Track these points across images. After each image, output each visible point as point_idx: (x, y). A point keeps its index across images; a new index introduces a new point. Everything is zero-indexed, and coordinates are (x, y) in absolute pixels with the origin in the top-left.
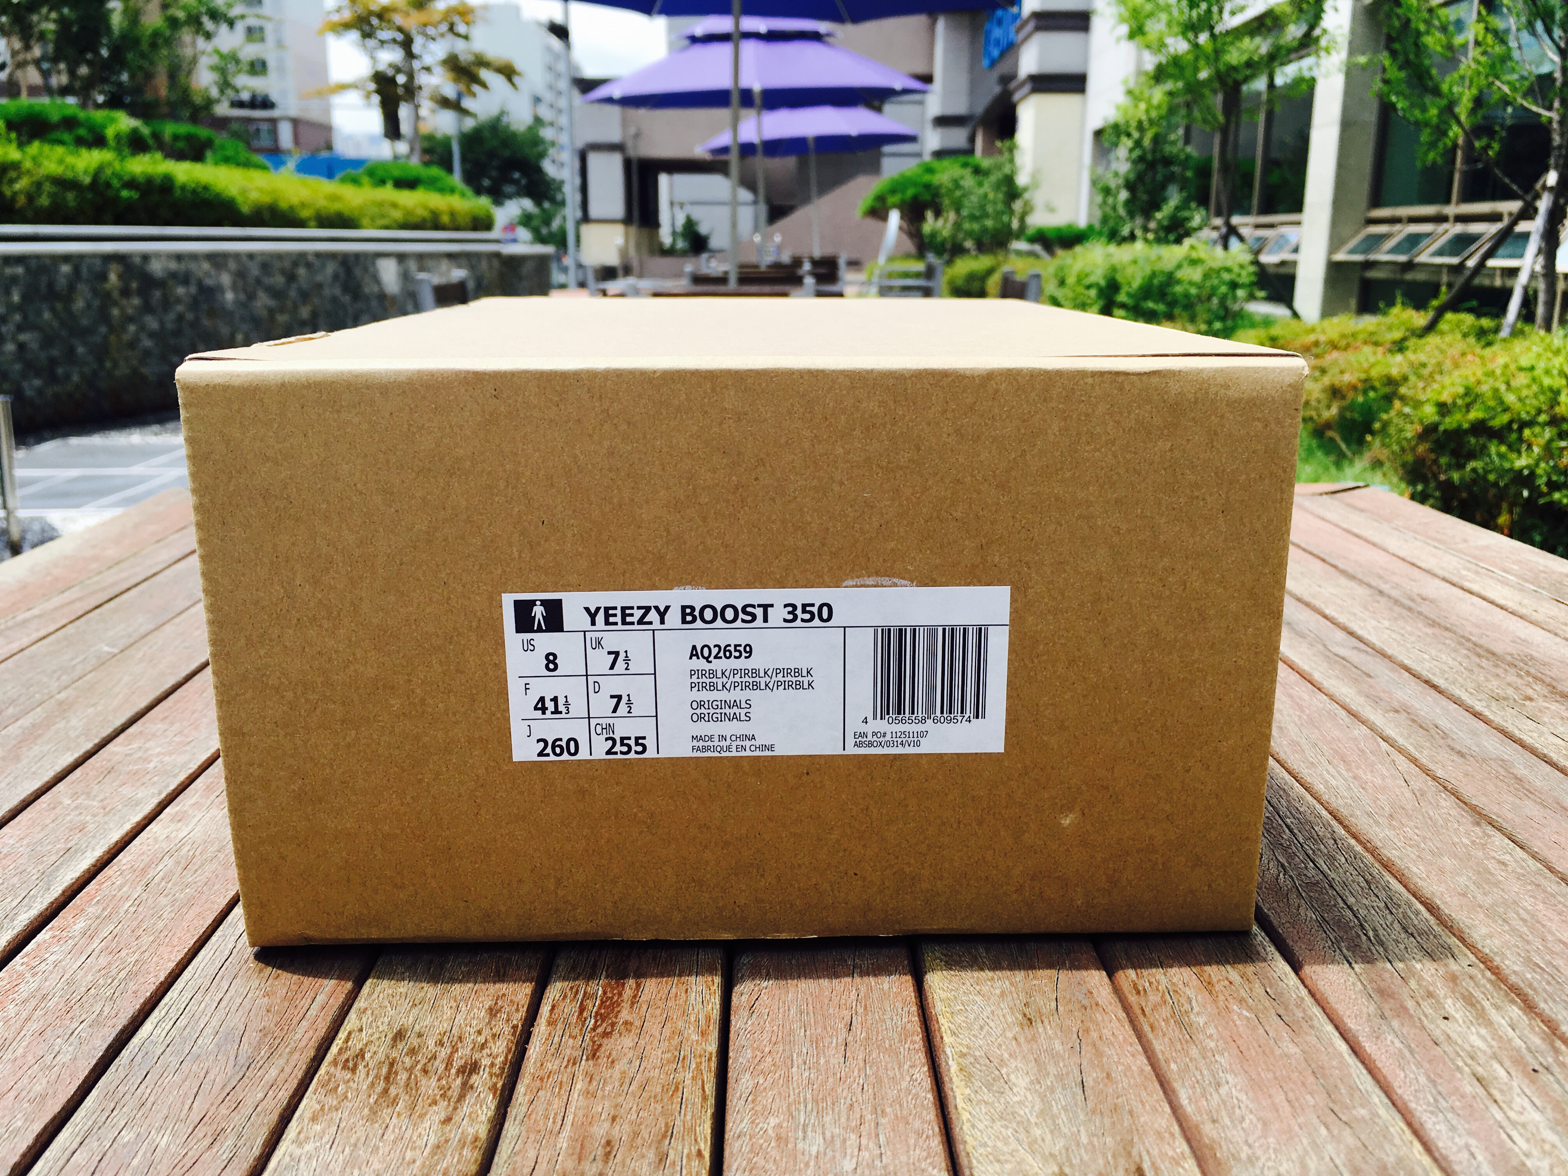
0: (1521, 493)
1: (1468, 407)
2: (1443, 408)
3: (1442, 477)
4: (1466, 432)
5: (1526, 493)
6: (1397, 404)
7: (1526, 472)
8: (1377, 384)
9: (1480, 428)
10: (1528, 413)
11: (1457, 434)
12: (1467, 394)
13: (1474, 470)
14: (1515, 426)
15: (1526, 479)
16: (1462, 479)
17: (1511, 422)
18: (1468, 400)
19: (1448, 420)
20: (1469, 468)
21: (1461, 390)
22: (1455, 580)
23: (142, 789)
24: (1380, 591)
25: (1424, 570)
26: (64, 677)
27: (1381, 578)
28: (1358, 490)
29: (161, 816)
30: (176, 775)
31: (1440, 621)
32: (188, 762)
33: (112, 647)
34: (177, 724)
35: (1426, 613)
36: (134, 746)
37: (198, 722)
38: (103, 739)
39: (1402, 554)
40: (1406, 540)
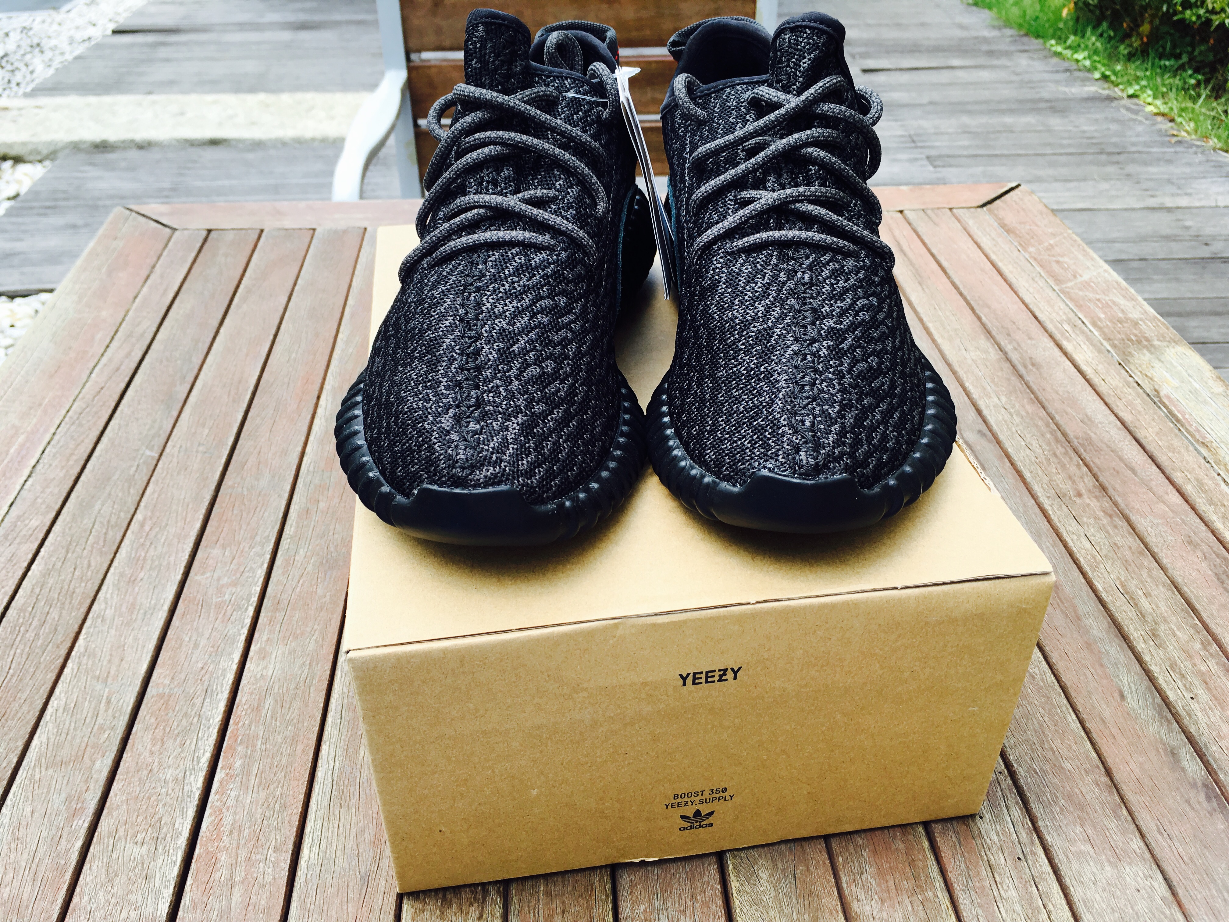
0: (1161, 8)
5: (1165, 9)
22: (1058, 336)
23: (230, 626)
24: (1005, 354)
25: (1039, 322)
26: (132, 491)
27: (1009, 335)
28: (1011, 193)
29: (251, 654)
30: (246, 609)
31: (1039, 394)
32: (250, 595)
33: (151, 449)
34: (228, 549)
35: (1032, 384)
36: (208, 575)
37: (241, 546)
38: (185, 567)
39: (1028, 300)
40: (1033, 279)
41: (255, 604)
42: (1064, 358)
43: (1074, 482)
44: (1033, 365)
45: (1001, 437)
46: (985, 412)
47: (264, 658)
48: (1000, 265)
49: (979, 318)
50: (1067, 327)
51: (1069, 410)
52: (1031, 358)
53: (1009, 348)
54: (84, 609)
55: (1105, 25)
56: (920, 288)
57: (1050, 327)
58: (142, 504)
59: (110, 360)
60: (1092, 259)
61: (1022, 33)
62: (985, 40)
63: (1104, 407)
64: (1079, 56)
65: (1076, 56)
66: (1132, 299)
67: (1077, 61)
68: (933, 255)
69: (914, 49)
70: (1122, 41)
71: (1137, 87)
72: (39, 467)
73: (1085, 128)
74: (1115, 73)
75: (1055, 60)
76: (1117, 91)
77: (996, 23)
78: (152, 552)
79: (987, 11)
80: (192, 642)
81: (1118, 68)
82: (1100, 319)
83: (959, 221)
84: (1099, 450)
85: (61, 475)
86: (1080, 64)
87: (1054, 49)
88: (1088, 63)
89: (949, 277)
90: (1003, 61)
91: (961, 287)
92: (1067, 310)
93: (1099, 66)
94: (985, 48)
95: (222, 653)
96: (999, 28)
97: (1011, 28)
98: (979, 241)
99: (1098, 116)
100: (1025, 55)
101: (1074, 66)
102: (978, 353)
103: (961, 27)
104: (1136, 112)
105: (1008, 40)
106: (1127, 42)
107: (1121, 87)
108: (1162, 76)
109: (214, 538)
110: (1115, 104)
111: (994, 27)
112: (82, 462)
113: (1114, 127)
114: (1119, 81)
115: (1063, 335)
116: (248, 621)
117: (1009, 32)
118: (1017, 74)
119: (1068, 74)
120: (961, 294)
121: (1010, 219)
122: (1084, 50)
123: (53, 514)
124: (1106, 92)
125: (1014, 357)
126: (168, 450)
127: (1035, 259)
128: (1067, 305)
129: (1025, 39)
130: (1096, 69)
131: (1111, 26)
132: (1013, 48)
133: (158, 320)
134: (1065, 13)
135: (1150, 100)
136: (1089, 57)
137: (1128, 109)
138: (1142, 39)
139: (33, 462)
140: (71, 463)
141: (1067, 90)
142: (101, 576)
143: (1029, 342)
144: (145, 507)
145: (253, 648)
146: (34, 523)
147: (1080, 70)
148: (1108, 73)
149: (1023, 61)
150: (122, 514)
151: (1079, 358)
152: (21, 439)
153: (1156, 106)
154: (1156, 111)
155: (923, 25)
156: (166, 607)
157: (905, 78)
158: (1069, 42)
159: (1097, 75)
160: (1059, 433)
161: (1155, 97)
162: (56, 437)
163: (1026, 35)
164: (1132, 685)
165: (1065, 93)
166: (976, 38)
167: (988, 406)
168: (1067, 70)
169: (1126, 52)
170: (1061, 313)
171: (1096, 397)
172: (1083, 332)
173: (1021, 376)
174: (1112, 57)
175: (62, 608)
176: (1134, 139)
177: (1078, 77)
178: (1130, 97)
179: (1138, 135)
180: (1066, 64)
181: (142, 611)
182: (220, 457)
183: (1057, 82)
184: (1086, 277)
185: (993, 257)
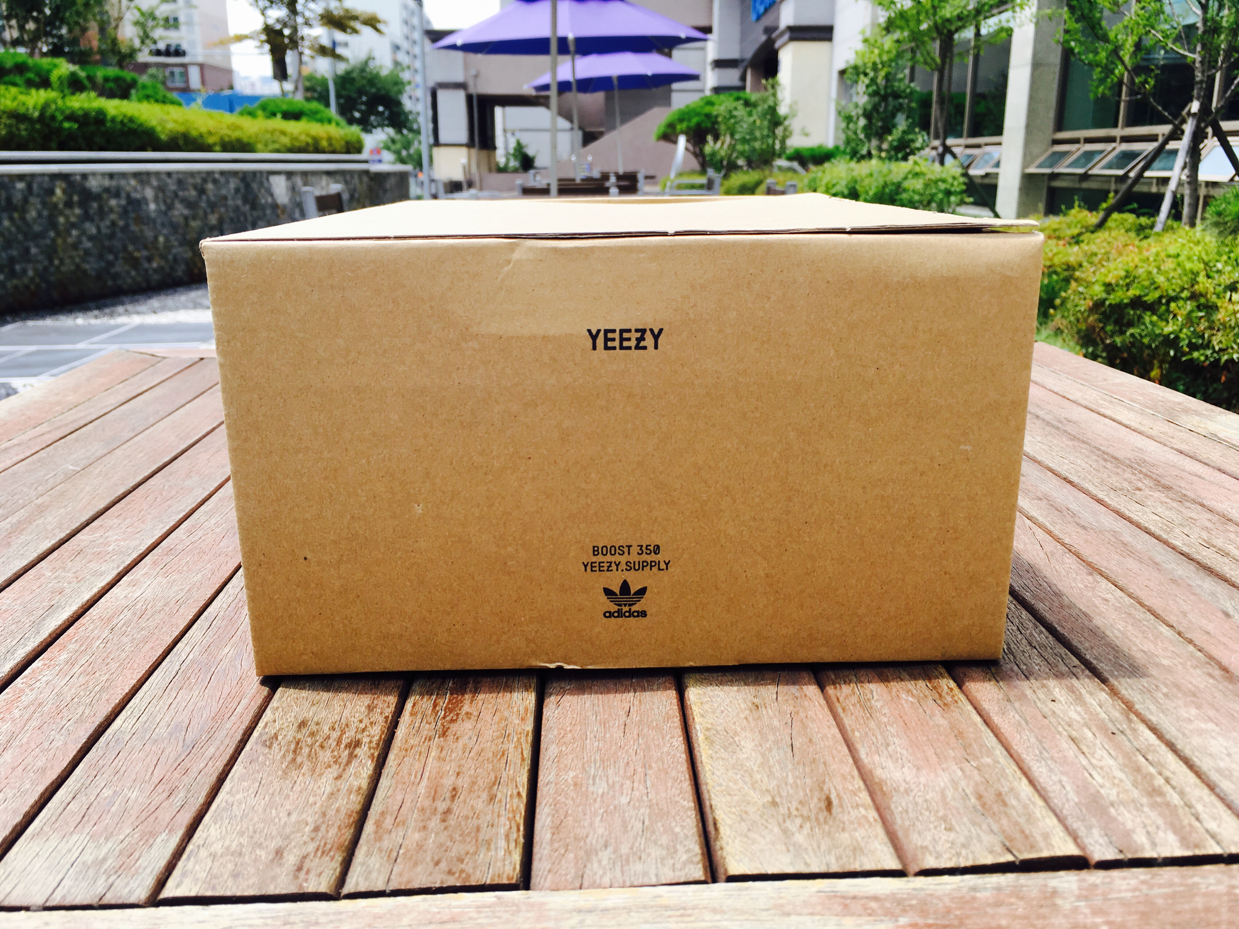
0: (1169, 352)
1: (1128, 286)
2: (1109, 287)
3: (1108, 341)
4: (1126, 305)
5: (1172, 353)
6: (1073, 284)
7: (1172, 336)
8: (1059, 270)
9: (1137, 303)
10: (1174, 290)
11: (1119, 308)
12: (1126, 277)
13: (1132, 335)
14: (1164, 301)
15: (1172, 342)
16: (1123, 342)
17: (1161, 297)
18: (1128, 280)
19: (1112, 297)
20: (1128, 334)
21: (1123, 274)
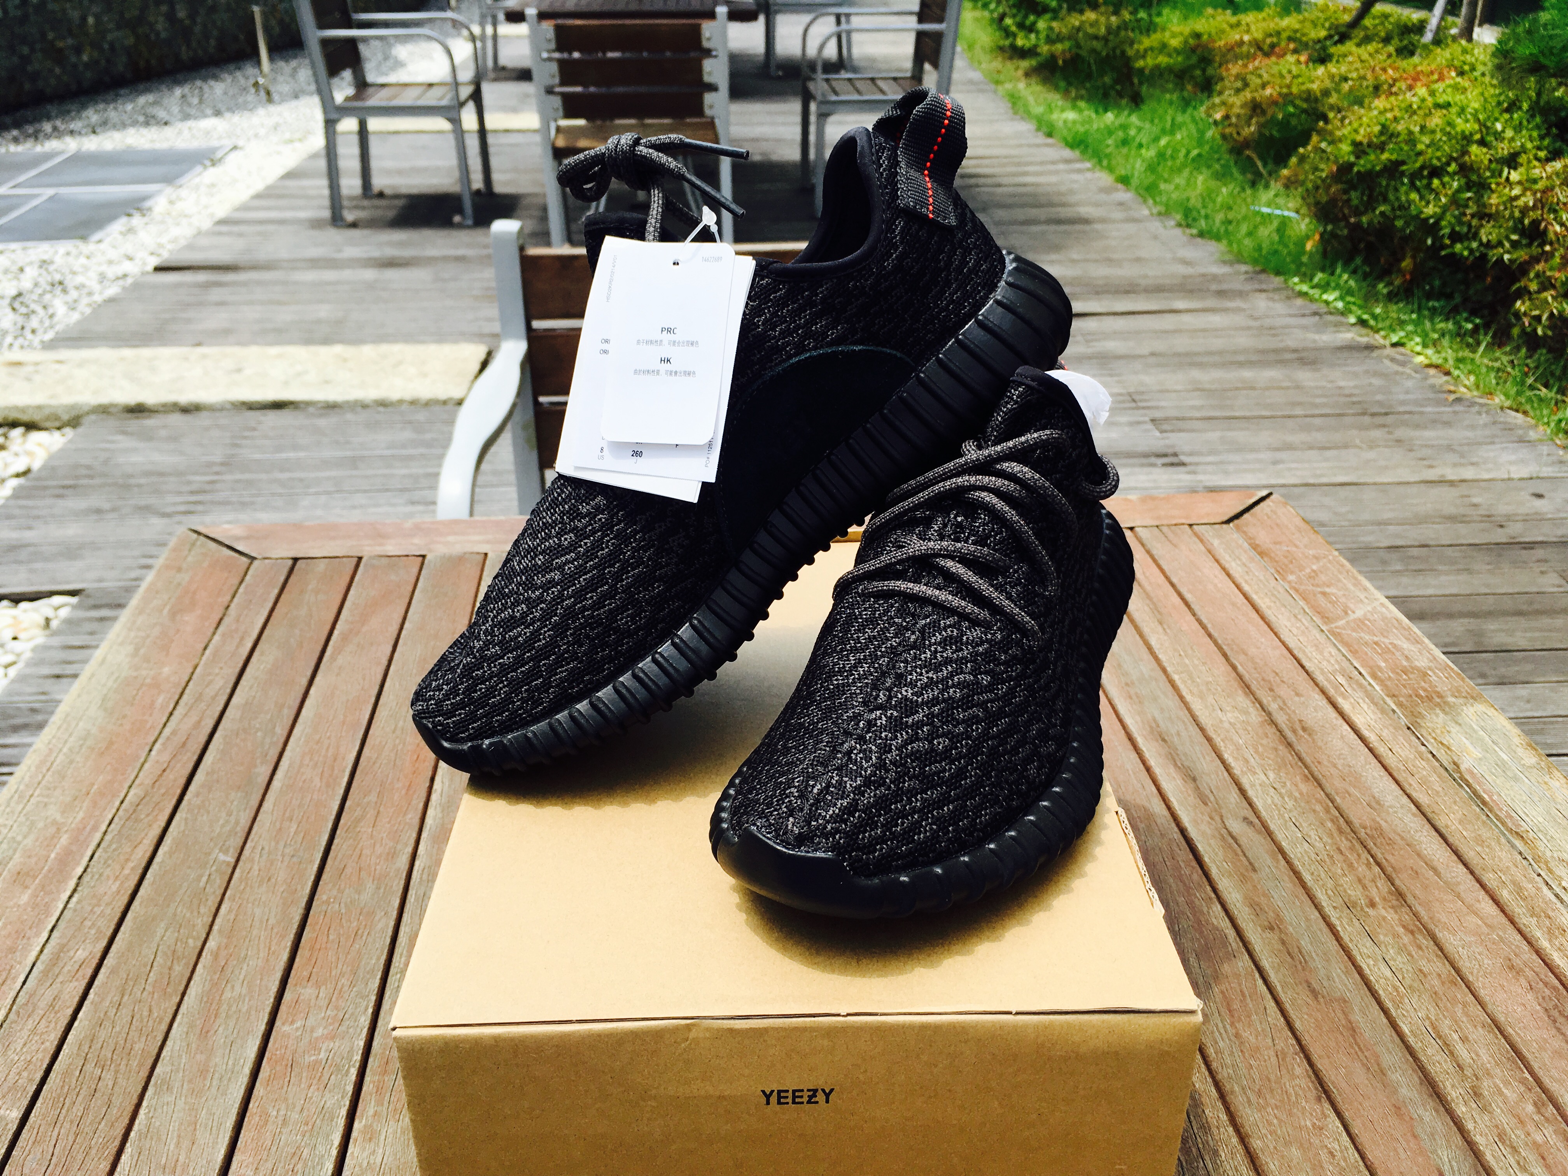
0: (1425, 241)
1: (1382, 147)
2: (1359, 149)
3: (1352, 220)
4: (1379, 174)
5: (1429, 242)
6: (1315, 138)
7: (1432, 221)
9: (1393, 169)
10: (1439, 159)
11: (1368, 179)
12: (1382, 133)
13: (1382, 214)
14: (1425, 173)
15: (1431, 228)
16: (1370, 223)
17: (1422, 168)
18: (1383, 138)
19: (1362, 162)
20: (1377, 212)
21: (1377, 129)
22: (1332, 692)
23: (327, 1095)
24: (1269, 714)
25: (1307, 672)
26: (202, 910)
27: (1271, 690)
28: (1262, 504)
29: (354, 1134)
30: (348, 1071)
31: (1314, 769)
32: (351, 1052)
33: (226, 852)
34: (323, 988)
35: (1304, 755)
36: (298, 1024)
37: (340, 984)
38: (270, 1014)
39: (1292, 645)
40: (1295, 616)
41: (357, 1065)
42: (1341, 721)
43: (1364, 887)
44: (1304, 729)
45: (1272, 827)
46: (1251, 793)
47: (370, 1139)
48: (1255, 597)
49: (1234, 668)
50: (1341, 680)
51: (1352, 790)
52: (1301, 721)
53: (1273, 707)
54: (144, 1073)
55: (1358, 261)
56: (1160, 629)
57: (1320, 678)
58: (216, 927)
59: (174, 733)
60: (1365, 589)
61: (1258, 268)
62: (1215, 278)
63: (1394, 786)
64: (1330, 296)
65: (1325, 297)
66: (1417, 642)
67: (1327, 303)
68: (1173, 585)
69: (1129, 289)
70: (1380, 278)
71: (1402, 334)
72: (86, 878)
73: (1342, 383)
74: (1375, 317)
75: (1299, 302)
76: (1378, 339)
77: (1227, 257)
78: (228, 994)
79: (1213, 243)
80: (281, 1118)
81: (1378, 310)
82: (1379, 668)
83: (1201, 541)
84: (1391, 842)
85: (114, 888)
86: (1332, 306)
87: (1297, 288)
88: (1340, 305)
89: (1194, 615)
90: (1238, 303)
91: (1209, 626)
92: (1340, 657)
93: (1354, 308)
94: (1214, 287)
95: (318, 1133)
96: (1231, 263)
97: (1245, 263)
98: (1227, 566)
99: (1356, 369)
100: (1264, 295)
101: (1323, 309)
102: (1237, 714)
103: (1185, 262)
104: (1403, 364)
105: (1242, 277)
106: (1387, 279)
107: (1382, 333)
108: (1432, 320)
109: (306, 974)
110: (1375, 354)
111: (1224, 262)
112: (140, 871)
113: (1377, 382)
114: (1380, 325)
115: (1336, 689)
116: (350, 1089)
117: (1243, 268)
118: (1256, 319)
119: (1317, 318)
120: (1210, 636)
121: (1263, 538)
122: (1334, 289)
123: (104, 943)
124: (1364, 340)
125: (1281, 719)
126: (246, 852)
127: (1297, 590)
128: (1339, 650)
129: (1263, 276)
130: (1351, 312)
131: (1365, 261)
132: (1248, 287)
133: (233, 680)
134: (1309, 246)
135: (1418, 348)
136: (1342, 298)
137: (1393, 360)
138: (1404, 276)
139: (79, 870)
140: (127, 871)
141: (1317, 337)
142: (164, 1027)
143: (1297, 699)
144: (220, 931)
145: (356, 1125)
146: (81, 954)
147: (1331, 313)
148: (1365, 317)
149: (1261, 303)
150: (191, 941)
151: (1359, 721)
152: (64, 840)
153: (1427, 357)
154: (1427, 362)
155: (1138, 260)
156: (247, 1071)
157: (1120, 323)
158: (1316, 280)
159: (1352, 320)
160: (1341, 820)
161: (1425, 346)
162: (108, 837)
163: (1263, 271)
164: (1454, 1164)
165: (1315, 341)
166: (1204, 275)
167: (1253, 785)
168: (1315, 314)
169: (1385, 291)
170: (1333, 661)
171: (1383, 772)
172: (1361, 686)
173: (1290, 745)
174: (1370, 297)
175: (117, 1072)
176: (1402, 397)
177: (1331, 322)
178: (1394, 345)
179: (1407, 392)
180: (1314, 307)
181: (217, 1075)
182: (312, 862)
183: (1305, 328)
184: (1359, 613)
185: (1246, 588)
